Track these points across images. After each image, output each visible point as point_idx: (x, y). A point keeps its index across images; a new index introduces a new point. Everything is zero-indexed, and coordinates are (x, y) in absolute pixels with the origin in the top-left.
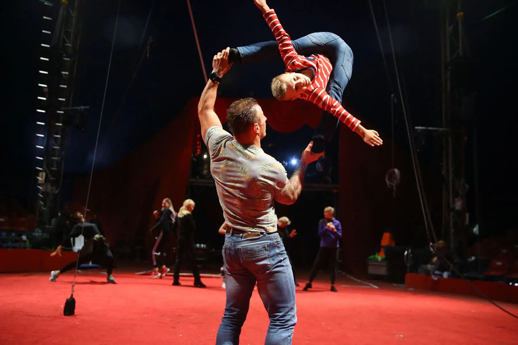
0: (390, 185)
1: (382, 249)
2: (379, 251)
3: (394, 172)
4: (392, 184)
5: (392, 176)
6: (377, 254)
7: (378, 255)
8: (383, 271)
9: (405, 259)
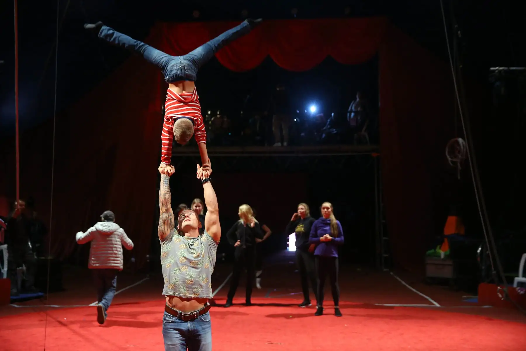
0: (452, 162)
1: (446, 241)
2: (441, 243)
3: (458, 142)
4: (455, 160)
5: (454, 149)
6: (438, 247)
7: (440, 248)
8: (447, 273)
9: (479, 259)
